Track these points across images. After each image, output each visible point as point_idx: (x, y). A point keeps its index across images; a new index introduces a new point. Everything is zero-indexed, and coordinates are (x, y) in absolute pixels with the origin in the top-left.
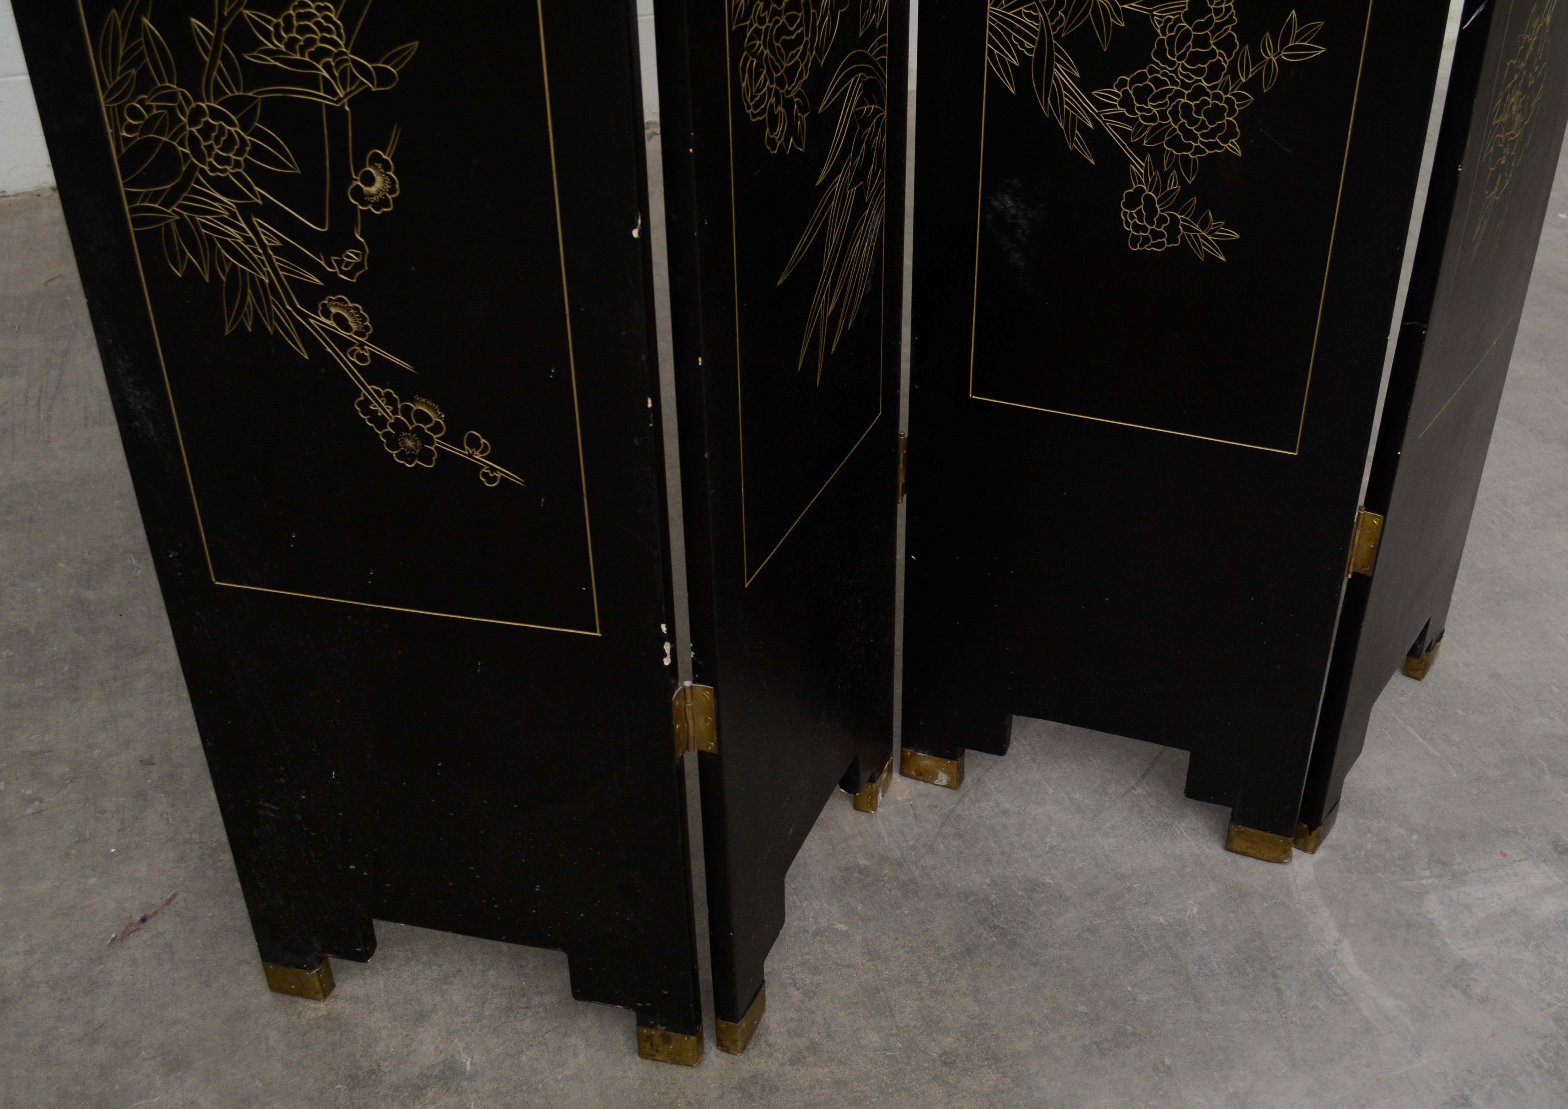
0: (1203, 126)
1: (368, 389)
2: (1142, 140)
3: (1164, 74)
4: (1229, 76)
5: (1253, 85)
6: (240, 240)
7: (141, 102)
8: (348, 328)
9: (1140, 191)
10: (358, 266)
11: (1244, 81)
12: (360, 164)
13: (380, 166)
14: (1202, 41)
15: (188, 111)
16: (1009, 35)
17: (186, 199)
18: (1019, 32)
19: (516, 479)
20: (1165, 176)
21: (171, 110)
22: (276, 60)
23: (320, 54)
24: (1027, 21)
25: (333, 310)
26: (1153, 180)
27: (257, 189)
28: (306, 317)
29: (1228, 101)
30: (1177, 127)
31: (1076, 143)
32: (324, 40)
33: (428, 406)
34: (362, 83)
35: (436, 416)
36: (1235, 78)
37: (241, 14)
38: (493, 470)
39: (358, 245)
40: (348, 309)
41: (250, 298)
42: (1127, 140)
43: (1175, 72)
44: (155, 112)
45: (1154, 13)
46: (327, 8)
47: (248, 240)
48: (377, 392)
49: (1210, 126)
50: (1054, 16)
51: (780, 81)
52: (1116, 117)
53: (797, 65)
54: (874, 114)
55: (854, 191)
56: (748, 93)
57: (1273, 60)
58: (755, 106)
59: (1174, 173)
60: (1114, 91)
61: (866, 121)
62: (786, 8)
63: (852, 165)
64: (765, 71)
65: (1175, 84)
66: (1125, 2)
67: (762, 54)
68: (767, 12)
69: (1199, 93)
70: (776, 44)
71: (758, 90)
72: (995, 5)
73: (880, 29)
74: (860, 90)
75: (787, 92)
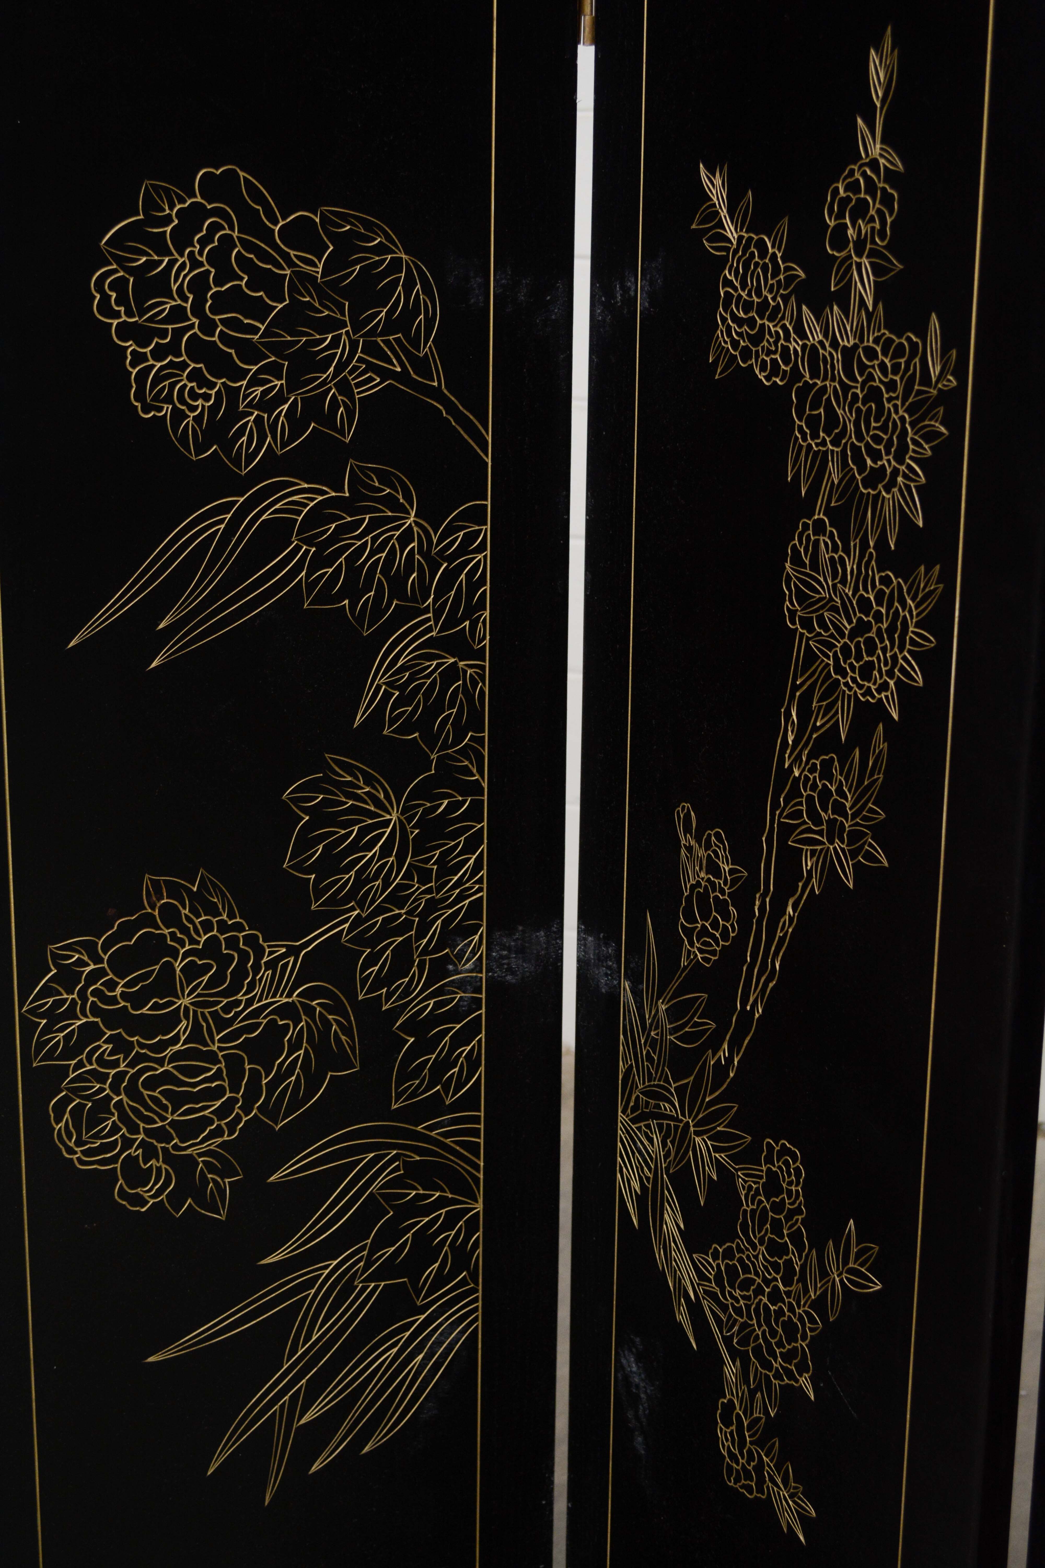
0: (780, 1344)
2: (732, 1336)
4: (800, 1285)
5: (819, 1305)
9: (732, 1403)
11: (813, 1297)
14: (777, 1228)
16: (634, 1153)
18: (641, 1153)
20: (753, 1395)
24: (646, 1142)
26: (743, 1395)
29: (801, 1318)
30: (760, 1333)
31: (683, 1317)
36: (806, 1291)
42: (721, 1329)
43: (756, 1257)
45: (739, 1173)
49: (788, 1347)
50: (664, 1144)
51: (162, 1135)
52: (712, 1295)
53: (208, 1121)
54: (442, 1202)
55: (375, 1288)
56: (70, 1138)
57: (837, 1279)
58: (87, 1153)
59: (759, 1395)
60: (711, 1260)
61: (416, 1208)
62: (175, 1057)
63: (370, 1254)
64: (115, 1118)
65: (757, 1274)
66: (717, 1149)
67: (108, 1098)
68: (122, 1056)
69: (775, 1297)
70: (145, 1092)
71: (96, 1136)
72: (624, 1112)
73: (456, 1106)
74: (397, 1169)
75: (175, 1147)
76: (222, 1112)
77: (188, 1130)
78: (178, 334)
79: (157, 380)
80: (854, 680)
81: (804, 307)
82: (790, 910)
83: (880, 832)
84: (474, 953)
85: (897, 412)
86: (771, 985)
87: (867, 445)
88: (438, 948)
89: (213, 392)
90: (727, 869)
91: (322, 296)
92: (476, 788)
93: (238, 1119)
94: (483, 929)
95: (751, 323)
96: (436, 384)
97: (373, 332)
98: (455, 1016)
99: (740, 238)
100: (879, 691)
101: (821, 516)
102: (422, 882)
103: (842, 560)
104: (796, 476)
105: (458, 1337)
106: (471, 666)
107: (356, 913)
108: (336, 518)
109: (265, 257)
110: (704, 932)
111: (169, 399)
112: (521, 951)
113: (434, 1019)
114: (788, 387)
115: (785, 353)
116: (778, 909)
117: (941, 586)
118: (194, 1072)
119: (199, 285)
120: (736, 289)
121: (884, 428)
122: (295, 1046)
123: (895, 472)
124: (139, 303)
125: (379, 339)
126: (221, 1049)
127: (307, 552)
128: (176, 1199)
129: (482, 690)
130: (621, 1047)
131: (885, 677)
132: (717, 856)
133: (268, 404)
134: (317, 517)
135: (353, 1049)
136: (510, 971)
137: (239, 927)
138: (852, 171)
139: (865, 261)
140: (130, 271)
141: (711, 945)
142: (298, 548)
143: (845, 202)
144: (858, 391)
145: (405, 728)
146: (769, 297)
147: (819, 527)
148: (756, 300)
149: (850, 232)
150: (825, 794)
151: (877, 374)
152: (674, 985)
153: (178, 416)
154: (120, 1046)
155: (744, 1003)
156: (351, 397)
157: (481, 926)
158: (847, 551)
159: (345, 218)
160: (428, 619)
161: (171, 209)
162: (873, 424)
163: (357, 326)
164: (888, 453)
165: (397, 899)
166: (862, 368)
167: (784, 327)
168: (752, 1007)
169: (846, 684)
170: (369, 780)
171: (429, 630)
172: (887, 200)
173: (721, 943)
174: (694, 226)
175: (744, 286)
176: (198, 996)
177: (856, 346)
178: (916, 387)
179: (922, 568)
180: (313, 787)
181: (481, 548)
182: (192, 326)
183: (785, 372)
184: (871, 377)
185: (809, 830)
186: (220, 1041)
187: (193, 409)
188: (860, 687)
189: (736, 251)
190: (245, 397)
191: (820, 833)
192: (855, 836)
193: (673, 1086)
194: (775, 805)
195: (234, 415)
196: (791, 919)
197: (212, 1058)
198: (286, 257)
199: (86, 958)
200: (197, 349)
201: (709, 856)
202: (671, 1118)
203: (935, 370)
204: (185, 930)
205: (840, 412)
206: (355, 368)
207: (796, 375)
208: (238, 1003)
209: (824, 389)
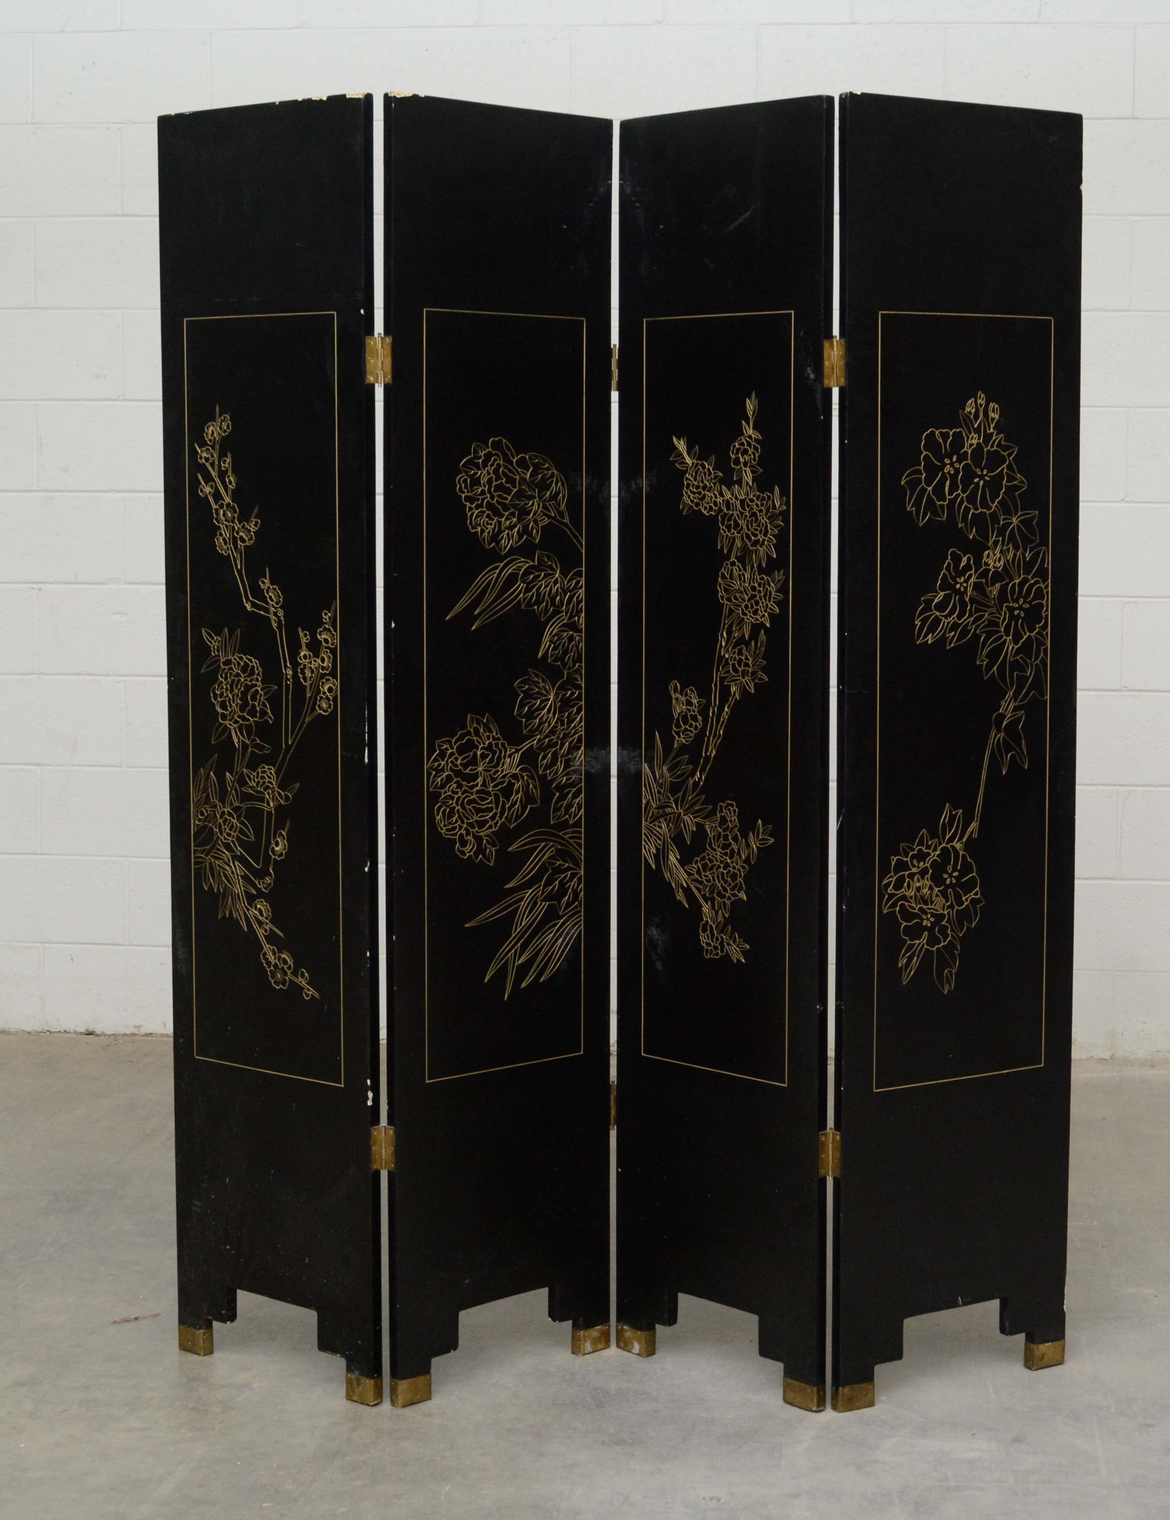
0: (729, 885)
1: (267, 947)
2: (706, 893)
3: (713, 856)
4: (737, 856)
5: (747, 861)
6: (230, 872)
7: (205, 808)
8: (262, 916)
9: (707, 922)
10: (270, 884)
11: (744, 858)
12: (275, 837)
13: (281, 837)
14: (726, 837)
15: (220, 812)
16: (651, 836)
17: (214, 853)
18: (655, 835)
19: (317, 995)
20: (717, 913)
21: (214, 812)
22: (252, 790)
23: (267, 788)
24: (658, 829)
25: (259, 906)
26: (712, 916)
27: (239, 848)
28: (248, 910)
29: (738, 870)
30: (719, 885)
31: (680, 896)
32: (269, 782)
33: (288, 957)
34: (279, 801)
35: (290, 962)
36: (740, 857)
37: (243, 771)
38: (309, 990)
39: (270, 875)
40: (263, 906)
41: (230, 901)
42: (700, 892)
43: (716, 854)
44: (209, 812)
45: (706, 823)
46: (271, 769)
47: (233, 873)
48: (270, 948)
49: (733, 884)
50: (668, 826)
51: (471, 825)
52: (696, 880)
53: (487, 821)
54: (568, 869)
55: (545, 905)
56: (441, 823)
57: (754, 846)
58: (448, 830)
59: (720, 911)
60: (694, 865)
61: (559, 870)
62: (478, 792)
63: (543, 888)
64: (457, 816)
65: (717, 861)
66: (695, 818)
67: (454, 808)
68: (459, 790)
69: (727, 866)
70: (467, 807)
71: (450, 823)
72: (645, 821)
73: (574, 826)
74: (552, 851)
75: (477, 831)
76: (493, 818)
77: (481, 824)
78: (483, 500)
79: (476, 517)
80: (750, 616)
81: (723, 486)
82: (726, 709)
83: (764, 670)
84: (580, 758)
85: (763, 519)
86: (719, 741)
87: (752, 533)
88: (568, 754)
89: (493, 522)
90: (696, 701)
91: (529, 487)
92: (579, 687)
93: (498, 821)
94: (583, 748)
95: (700, 493)
96: (565, 521)
97: (545, 501)
98: (573, 785)
99: (693, 463)
100: (761, 618)
101: (734, 559)
102: (562, 725)
103: (743, 575)
104: (722, 547)
105: (574, 933)
106: (578, 636)
107: (539, 736)
108: (532, 573)
109: (510, 471)
110: (686, 730)
111: (479, 525)
112: (596, 758)
113: (566, 786)
114: (717, 515)
115: (715, 504)
116: (721, 710)
117: (784, 577)
118: (483, 799)
119: (490, 481)
120: (692, 481)
121: (758, 526)
122: (517, 793)
123: (764, 540)
124: (471, 488)
125: (547, 503)
126: (493, 791)
127: (523, 586)
128: (476, 854)
129: (582, 647)
130: (643, 793)
131: (763, 613)
132: (691, 697)
133: (511, 528)
134: (527, 573)
135: (537, 795)
136: (592, 767)
137: (499, 739)
138: (741, 439)
139: (748, 470)
140: (468, 476)
141: (689, 734)
142: (520, 584)
143: (738, 450)
144: (747, 514)
145: (556, 660)
146: (707, 484)
147: (733, 564)
148: (701, 484)
149: (741, 459)
150: (740, 661)
151: (755, 507)
152: (672, 756)
153: (483, 531)
154: (460, 786)
155: (706, 753)
156: (538, 526)
157: (581, 746)
158: (745, 570)
159: (536, 457)
160: (563, 616)
161: (482, 452)
162: (754, 524)
163: (540, 498)
164: (760, 534)
165: (553, 732)
166: (748, 506)
167: (715, 494)
168: (710, 753)
169: (747, 619)
170: (544, 681)
171: (563, 620)
172: (756, 448)
173: (694, 732)
174: (671, 459)
175: (695, 480)
176: (485, 767)
177: (745, 499)
178: (771, 511)
179: (777, 572)
180: (524, 682)
181: (581, 587)
182: (487, 497)
183: (715, 510)
184: (752, 509)
185: (734, 676)
186: (493, 787)
187: (487, 529)
188: (753, 618)
189: (691, 468)
190: (504, 524)
191: (739, 676)
192: (753, 673)
193: (672, 799)
194: (718, 670)
195: (500, 531)
196: (727, 713)
197: (489, 794)
198: (517, 471)
199: (448, 747)
200: (490, 506)
201: (687, 699)
202: (672, 813)
203: (778, 504)
204: (481, 739)
205: (740, 522)
206: (539, 514)
207: (720, 510)
208: (498, 771)
209: (733, 514)
